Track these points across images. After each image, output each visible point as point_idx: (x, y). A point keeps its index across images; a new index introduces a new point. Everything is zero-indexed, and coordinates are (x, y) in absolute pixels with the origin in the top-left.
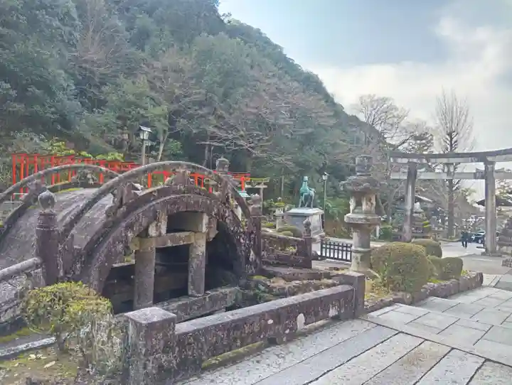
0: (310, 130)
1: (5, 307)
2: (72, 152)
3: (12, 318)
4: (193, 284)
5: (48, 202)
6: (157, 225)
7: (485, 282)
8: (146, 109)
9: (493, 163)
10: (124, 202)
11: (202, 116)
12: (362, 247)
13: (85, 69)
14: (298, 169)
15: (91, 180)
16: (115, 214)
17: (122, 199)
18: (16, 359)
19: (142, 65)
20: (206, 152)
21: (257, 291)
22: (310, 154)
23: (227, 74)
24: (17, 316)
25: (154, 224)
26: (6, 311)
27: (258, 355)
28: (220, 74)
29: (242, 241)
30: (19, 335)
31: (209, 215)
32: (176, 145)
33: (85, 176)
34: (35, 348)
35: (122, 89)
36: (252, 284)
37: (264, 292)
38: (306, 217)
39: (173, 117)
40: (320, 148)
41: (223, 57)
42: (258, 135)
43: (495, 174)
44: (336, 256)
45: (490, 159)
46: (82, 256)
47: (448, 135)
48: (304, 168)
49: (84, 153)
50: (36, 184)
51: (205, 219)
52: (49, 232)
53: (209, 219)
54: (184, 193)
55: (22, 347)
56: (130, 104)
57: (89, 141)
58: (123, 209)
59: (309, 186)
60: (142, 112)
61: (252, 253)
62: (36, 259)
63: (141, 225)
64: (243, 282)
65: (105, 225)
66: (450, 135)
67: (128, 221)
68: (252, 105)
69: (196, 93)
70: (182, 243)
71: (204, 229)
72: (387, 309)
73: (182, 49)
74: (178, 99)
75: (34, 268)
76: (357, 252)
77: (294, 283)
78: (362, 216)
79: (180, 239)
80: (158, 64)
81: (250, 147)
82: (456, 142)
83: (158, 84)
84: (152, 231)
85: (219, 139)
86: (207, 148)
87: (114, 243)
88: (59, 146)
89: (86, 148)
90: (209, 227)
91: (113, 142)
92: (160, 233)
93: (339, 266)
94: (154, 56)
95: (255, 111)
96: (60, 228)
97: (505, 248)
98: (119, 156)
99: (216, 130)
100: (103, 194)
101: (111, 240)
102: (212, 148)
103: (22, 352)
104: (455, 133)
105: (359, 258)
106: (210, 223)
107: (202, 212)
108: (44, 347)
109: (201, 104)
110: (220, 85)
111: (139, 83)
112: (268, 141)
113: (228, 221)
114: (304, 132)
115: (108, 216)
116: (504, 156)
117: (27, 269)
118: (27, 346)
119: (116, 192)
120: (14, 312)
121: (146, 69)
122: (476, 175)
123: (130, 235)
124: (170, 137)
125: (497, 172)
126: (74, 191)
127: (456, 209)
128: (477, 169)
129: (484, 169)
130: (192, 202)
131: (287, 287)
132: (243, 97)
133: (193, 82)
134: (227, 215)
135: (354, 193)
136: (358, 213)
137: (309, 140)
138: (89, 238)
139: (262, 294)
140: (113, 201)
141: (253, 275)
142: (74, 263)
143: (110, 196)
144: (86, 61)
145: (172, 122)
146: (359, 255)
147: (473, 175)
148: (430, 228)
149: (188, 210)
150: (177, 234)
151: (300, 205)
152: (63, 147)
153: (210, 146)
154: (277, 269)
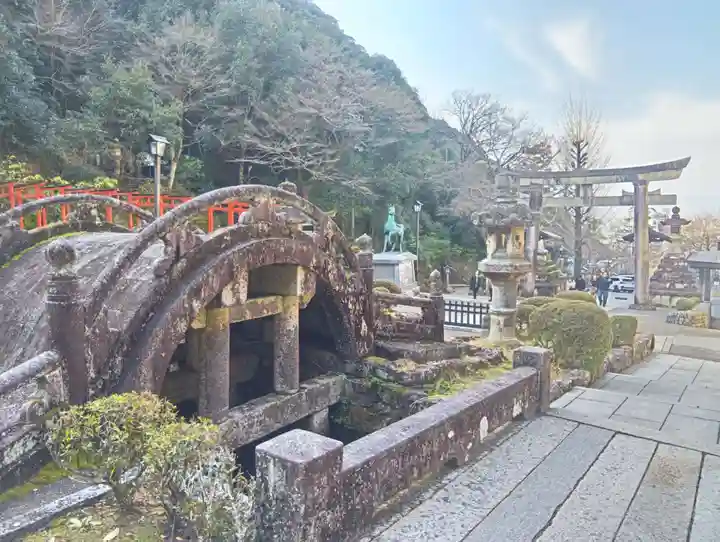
0: (391, 140)
1: (11, 439)
2: (37, 177)
3: (21, 456)
4: (283, 375)
5: (64, 256)
6: (232, 289)
7: (658, 347)
8: (150, 109)
9: (645, 183)
10: (182, 252)
11: (233, 121)
12: (507, 306)
13: (49, 49)
14: (377, 197)
15: (98, 218)
16: (169, 271)
17: (178, 248)
18: (48, 529)
19: (139, 44)
20: (241, 174)
21: (375, 379)
22: (393, 175)
23: (268, 57)
24: (30, 451)
25: (229, 287)
26: (12, 445)
27: (439, 488)
28: (257, 56)
29: (350, 306)
30: (37, 484)
31: (306, 268)
32: (195, 164)
33: (87, 212)
34: (76, 507)
35: (110, 80)
36: (366, 370)
37: (388, 381)
38: (393, 265)
39: (189, 122)
40: (405, 166)
41: (260, 32)
42: (317, 149)
43: (648, 198)
44: (465, 322)
45: (641, 177)
46: (122, 344)
47: (574, 144)
48: (384, 195)
49: (57, 179)
50: (12, 228)
51: (300, 275)
52: (70, 306)
53: (306, 276)
54: (268, 236)
55: (53, 506)
56: (123, 101)
57: (62, 161)
58: (182, 264)
59: (397, 221)
60: (144, 114)
61: (364, 324)
62: (52, 353)
63: (212, 289)
64: (350, 366)
65: (156, 292)
66: (577, 144)
67: (193, 283)
68: (307, 102)
69: (223, 86)
70: (265, 313)
71: (299, 292)
72: (568, 396)
73: (196, 18)
74: (195, 94)
75: (50, 369)
76: (499, 314)
77: (431, 365)
78: (508, 262)
79: (264, 307)
80: (162, 42)
81: (308, 167)
82: (585, 154)
83: (164, 72)
84: (227, 298)
85: (262, 154)
86: (242, 169)
87: (174, 319)
88: (16, 169)
89: (60, 172)
90: (306, 287)
91: (98, 161)
92: (238, 300)
93: (467, 335)
94: (155, 28)
95: (312, 111)
96: (85, 301)
97: (658, 297)
98: (111, 182)
99: (255, 141)
100: (149, 239)
101: (168, 315)
102: (250, 169)
103: (57, 515)
104: (584, 143)
105: (502, 323)
106: (306, 281)
107: (297, 265)
108: (90, 503)
109: (230, 103)
110: (260, 72)
111: (136, 70)
112: (333, 157)
113: (331, 276)
114: (383, 142)
115: (158, 276)
116: (660, 174)
117: (38, 371)
118: (61, 504)
119: (168, 236)
120: (24, 445)
121: (144, 49)
122: (622, 200)
123: (196, 304)
124: (185, 152)
125: (651, 194)
126: (73, 237)
127: (583, 247)
128: (623, 192)
129: (633, 191)
130: (282, 249)
131: (423, 371)
132: (295, 91)
133: (218, 68)
134: (330, 267)
135: (492, 230)
136: (500, 258)
137: (391, 154)
138: (131, 314)
139: (384, 384)
140: (166, 252)
141: (366, 356)
142: (112, 355)
143: (160, 244)
144: (48, 37)
145: (188, 130)
146: (501, 319)
147: (617, 201)
148: (557, 275)
149: (278, 262)
150: (260, 300)
151: (385, 248)
152: (23, 170)
153: (247, 165)
154: (400, 346)
